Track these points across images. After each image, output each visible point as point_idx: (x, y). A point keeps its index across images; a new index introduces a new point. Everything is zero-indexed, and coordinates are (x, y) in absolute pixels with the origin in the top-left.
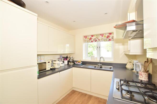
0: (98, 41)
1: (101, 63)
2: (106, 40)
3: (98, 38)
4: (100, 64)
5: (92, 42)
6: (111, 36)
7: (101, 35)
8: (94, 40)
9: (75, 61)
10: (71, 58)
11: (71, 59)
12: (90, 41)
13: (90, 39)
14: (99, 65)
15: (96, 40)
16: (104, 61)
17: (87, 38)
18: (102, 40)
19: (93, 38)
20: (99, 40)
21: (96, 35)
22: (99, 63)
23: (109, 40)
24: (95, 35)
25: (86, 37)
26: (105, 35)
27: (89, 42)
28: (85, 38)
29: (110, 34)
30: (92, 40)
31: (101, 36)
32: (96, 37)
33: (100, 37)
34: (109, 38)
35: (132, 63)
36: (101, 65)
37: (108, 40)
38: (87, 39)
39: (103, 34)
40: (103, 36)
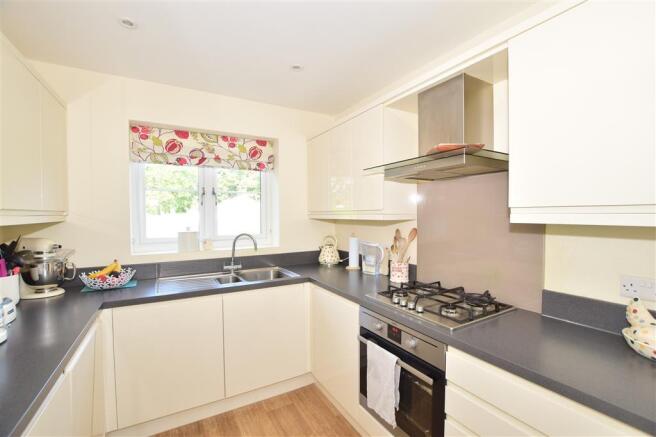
0: (212, 162)
1: (237, 260)
2: (245, 164)
3: (212, 151)
4: (236, 267)
5: (181, 161)
6: (266, 151)
7: (225, 138)
8: (194, 154)
9: (80, 271)
10: (45, 257)
11: (40, 261)
12: (172, 158)
13: (172, 147)
14: (229, 271)
15: (203, 160)
16: (256, 249)
17: (151, 135)
18: (232, 162)
19: (189, 144)
20: (217, 159)
21: (202, 135)
22: (228, 261)
23: (259, 165)
24: (194, 134)
25: (140, 130)
26: (240, 143)
27: (160, 159)
28: (136, 136)
29: (263, 143)
30: (184, 153)
31: (225, 145)
32: (204, 144)
33: (222, 148)
34: (260, 160)
35: (335, 248)
36: (240, 266)
37: (254, 165)
38: (148, 143)
39: (234, 139)
40: (232, 146)
